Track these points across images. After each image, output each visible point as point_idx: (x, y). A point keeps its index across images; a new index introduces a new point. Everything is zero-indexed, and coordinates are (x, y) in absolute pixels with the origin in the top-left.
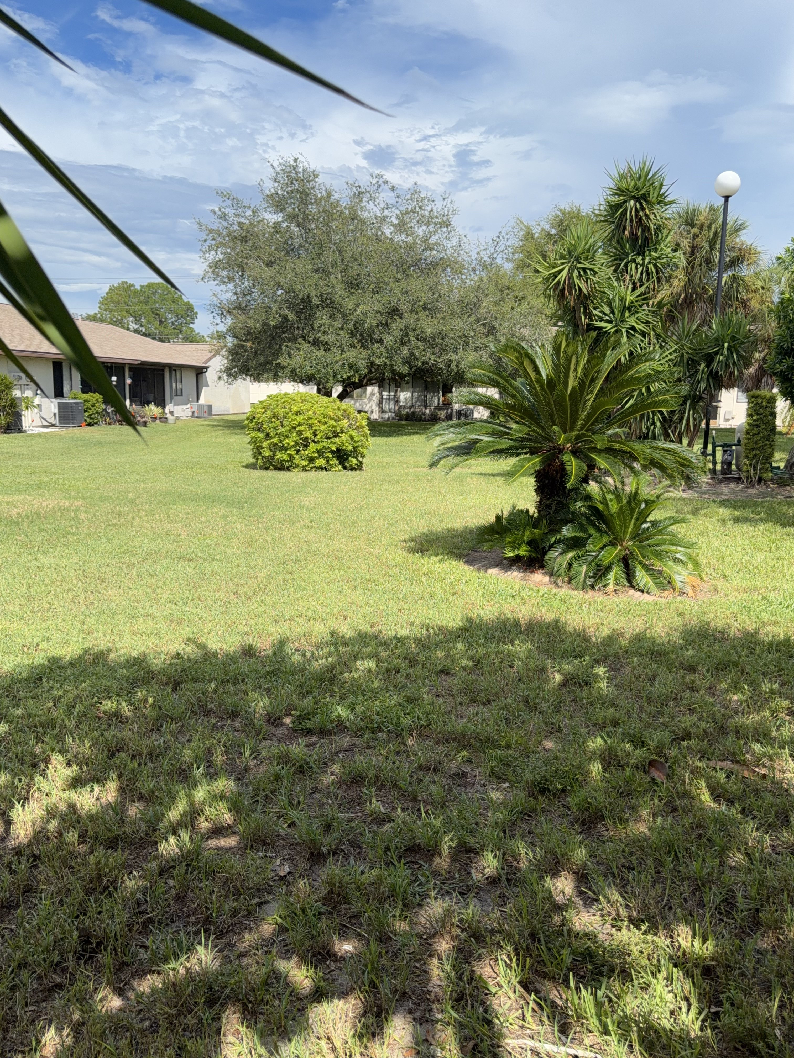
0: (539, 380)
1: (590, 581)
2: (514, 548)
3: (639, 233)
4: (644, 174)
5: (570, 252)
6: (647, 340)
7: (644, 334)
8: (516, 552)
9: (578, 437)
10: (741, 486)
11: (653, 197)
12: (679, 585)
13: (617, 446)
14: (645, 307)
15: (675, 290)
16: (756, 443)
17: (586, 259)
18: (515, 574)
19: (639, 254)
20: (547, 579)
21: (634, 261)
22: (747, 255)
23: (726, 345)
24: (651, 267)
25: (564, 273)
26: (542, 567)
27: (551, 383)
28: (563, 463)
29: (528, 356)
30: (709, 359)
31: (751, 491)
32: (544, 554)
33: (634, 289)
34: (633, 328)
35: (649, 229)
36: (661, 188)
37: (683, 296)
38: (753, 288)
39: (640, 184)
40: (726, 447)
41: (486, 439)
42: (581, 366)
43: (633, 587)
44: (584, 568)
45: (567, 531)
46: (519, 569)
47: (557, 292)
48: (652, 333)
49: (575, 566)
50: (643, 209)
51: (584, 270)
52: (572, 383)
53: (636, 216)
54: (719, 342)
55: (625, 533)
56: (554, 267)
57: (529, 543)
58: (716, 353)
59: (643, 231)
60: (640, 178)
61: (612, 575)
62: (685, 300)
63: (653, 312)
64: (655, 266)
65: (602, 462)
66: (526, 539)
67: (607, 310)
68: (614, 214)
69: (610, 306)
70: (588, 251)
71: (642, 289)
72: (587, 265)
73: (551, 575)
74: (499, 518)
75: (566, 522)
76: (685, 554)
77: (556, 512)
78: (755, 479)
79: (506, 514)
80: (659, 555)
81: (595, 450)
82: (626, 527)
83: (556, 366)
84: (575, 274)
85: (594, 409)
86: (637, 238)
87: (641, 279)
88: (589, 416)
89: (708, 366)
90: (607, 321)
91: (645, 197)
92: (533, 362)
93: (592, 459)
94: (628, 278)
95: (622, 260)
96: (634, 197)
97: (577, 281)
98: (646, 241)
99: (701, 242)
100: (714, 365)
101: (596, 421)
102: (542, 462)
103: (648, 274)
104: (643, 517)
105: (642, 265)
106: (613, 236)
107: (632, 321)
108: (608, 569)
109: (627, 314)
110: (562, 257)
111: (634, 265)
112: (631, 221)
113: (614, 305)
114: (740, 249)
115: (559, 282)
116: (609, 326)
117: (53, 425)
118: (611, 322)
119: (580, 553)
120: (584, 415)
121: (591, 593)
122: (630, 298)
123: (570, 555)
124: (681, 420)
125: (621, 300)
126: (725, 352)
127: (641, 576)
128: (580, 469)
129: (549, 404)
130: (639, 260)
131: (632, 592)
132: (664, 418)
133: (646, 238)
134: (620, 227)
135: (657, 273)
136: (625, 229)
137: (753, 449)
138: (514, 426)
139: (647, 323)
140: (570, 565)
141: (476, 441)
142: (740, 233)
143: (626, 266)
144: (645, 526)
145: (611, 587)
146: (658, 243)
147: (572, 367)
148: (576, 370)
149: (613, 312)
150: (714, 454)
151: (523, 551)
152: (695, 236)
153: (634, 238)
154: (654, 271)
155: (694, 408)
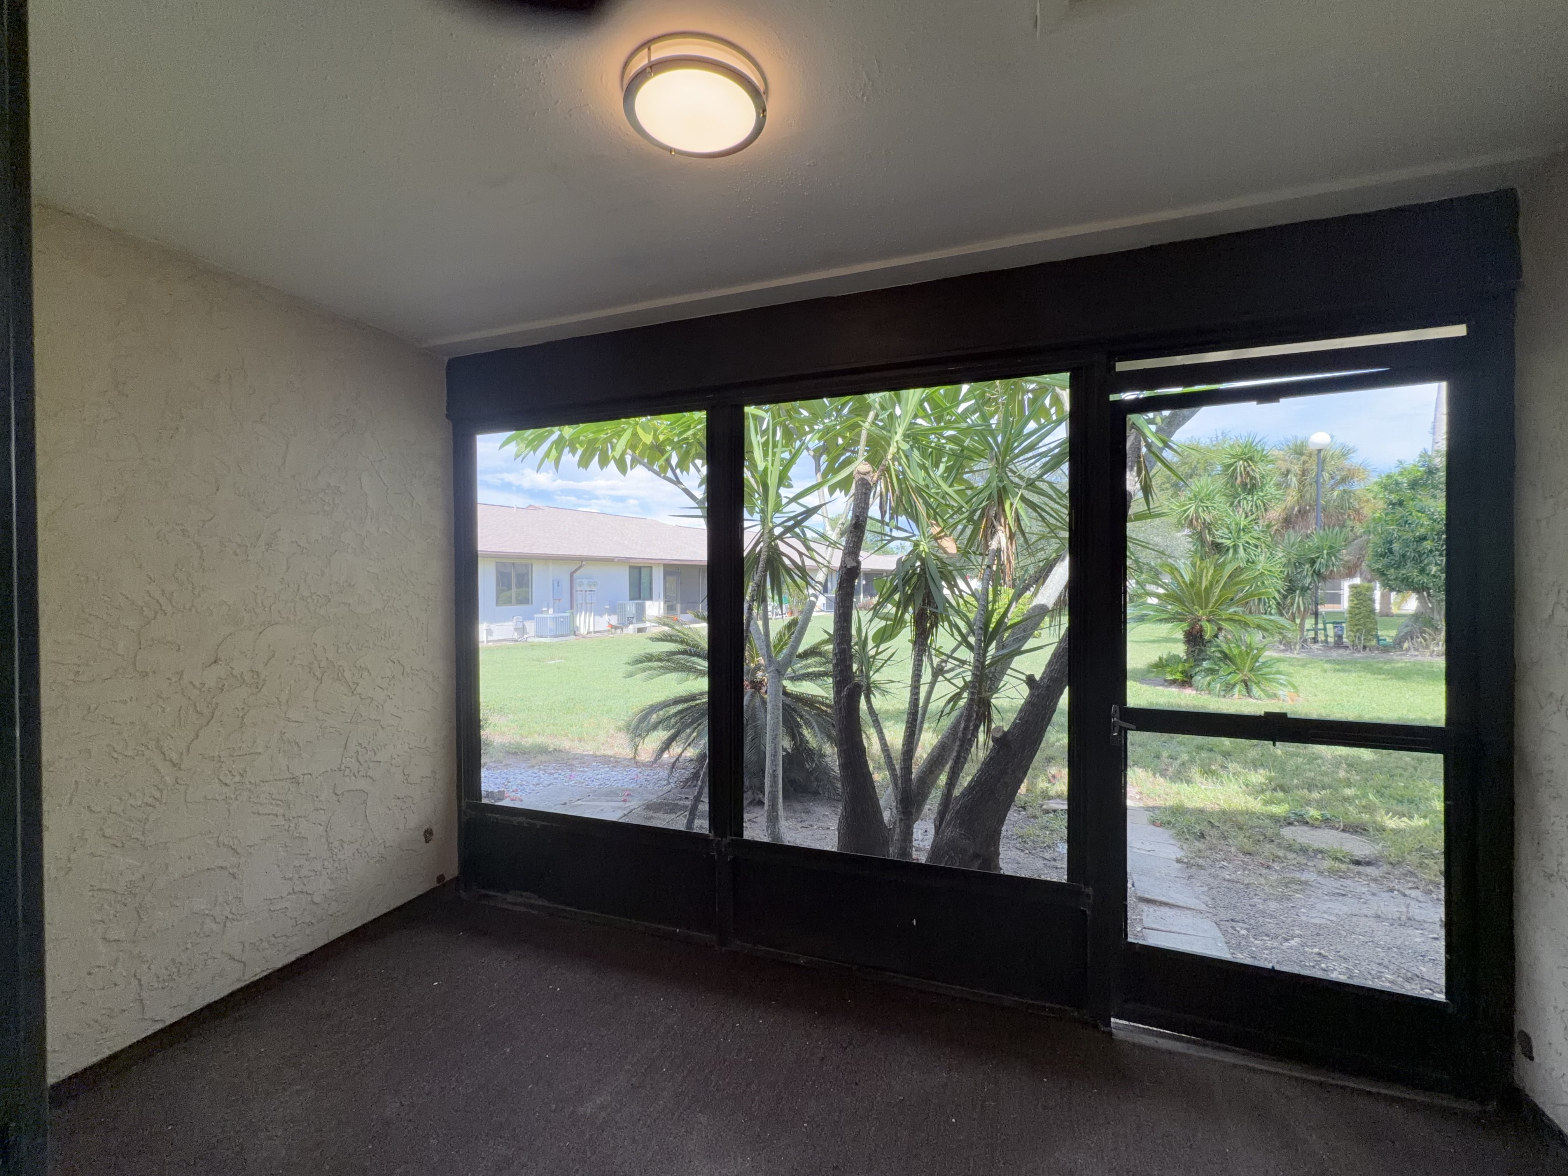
0: (1184, 582)
1: (1222, 693)
2: (1172, 674)
3: (1248, 481)
4: (1249, 444)
5: (1195, 496)
6: (1259, 550)
7: (1256, 547)
8: (1174, 677)
9: (1210, 612)
10: (1348, 652)
11: (1257, 457)
12: (1282, 697)
13: (1236, 617)
14: (1256, 528)
15: (1289, 505)
16: (1359, 620)
17: (1208, 500)
18: (1174, 689)
19: (1249, 494)
20: (1194, 692)
21: (1245, 499)
22: (1356, 474)
23: (1325, 552)
24: (1259, 502)
25: (1192, 510)
26: (1191, 686)
27: (1192, 584)
28: (1201, 626)
29: (1176, 569)
30: (1313, 562)
31: (1357, 655)
32: (1191, 677)
33: (1247, 517)
34: (1248, 543)
35: (1255, 478)
36: (1263, 450)
37: (1296, 509)
38: (1365, 498)
39: (1246, 450)
40: (1336, 624)
41: (1152, 613)
42: (1210, 574)
43: (1250, 696)
44: (1218, 686)
45: (1206, 664)
46: (1175, 687)
47: (1188, 522)
48: (1263, 545)
49: (1213, 684)
50: (1249, 466)
51: (1207, 507)
52: (1205, 583)
53: (1245, 470)
54: (1319, 549)
55: (1244, 667)
56: (1184, 506)
57: (1182, 672)
58: (1318, 558)
59: (1251, 480)
60: (1246, 447)
61: (1236, 690)
62: (1299, 511)
63: (1263, 531)
64: (1262, 501)
65: (1225, 625)
66: (1180, 670)
67: (1226, 531)
68: (1227, 470)
69: (1228, 528)
70: (1209, 495)
71: (1254, 517)
72: (1208, 504)
73: (1197, 690)
74: (1160, 659)
75: (1204, 660)
76: (1286, 680)
77: (1198, 655)
78: (1360, 647)
79: (1165, 657)
80: (1270, 681)
81: (1222, 620)
82: (1245, 664)
83: (1194, 574)
84: (1200, 510)
85: (1220, 597)
86: (1246, 484)
87: (1251, 510)
88: (1217, 601)
89: (1312, 566)
90: (1227, 539)
91: (1251, 459)
92: (1180, 572)
93: (1219, 624)
94: (1241, 510)
95: (1235, 498)
96: (1242, 459)
97: (1202, 514)
98: (1254, 486)
99: (1312, 465)
100: (1317, 566)
101: (1221, 604)
102: (1188, 626)
103: (1257, 507)
104: (1256, 659)
105: (1252, 501)
106: (1228, 483)
107: (1246, 538)
108: (1234, 685)
109: (1242, 533)
110: (1190, 499)
111: (1245, 502)
112: (1241, 473)
113: (1231, 527)
114: (1349, 470)
115: (1188, 516)
116: (1228, 542)
117: (822, 611)
118: (1230, 539)
119: (1215, 677)
120: (1213, 600)
121: (1223, 700)
122: (1243, 523)
123: (1208, 678)
124: (1292, 604)
125: (1237, 524)
126: (1325, 556)
127: (1255, 690)
128: (1213, 629)
129: (1191, 594)
130: (1249, 498)
131: (1250, 700)
132: (1278, 604)
133: (1254, 484)
134: (1233, 476)
135: (1264, 505)
136: (1236, 478)
137: (1356, 625)
138: (1170, 607)
139: (1258, 539)
140: (1209, 684)
141: (1146, 615)
142: (1349, 456)
143: (1239, 502)
144: (1257, 664)
145: (1236, 696)
146: (1263, 485)
147: (1204, 574)
148: (1206, 576)
149: (1231, 532)
150: (1325, 629)
151: (1178, 676)
152: (1304, 462)
153: (1244, 485)
154: (1262, 505)
155: (1303, 596)
